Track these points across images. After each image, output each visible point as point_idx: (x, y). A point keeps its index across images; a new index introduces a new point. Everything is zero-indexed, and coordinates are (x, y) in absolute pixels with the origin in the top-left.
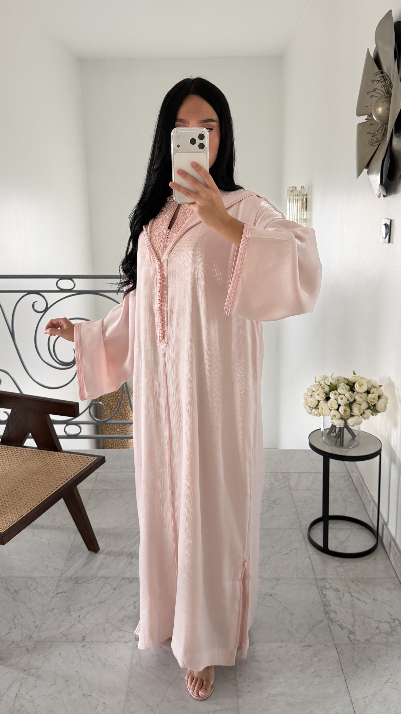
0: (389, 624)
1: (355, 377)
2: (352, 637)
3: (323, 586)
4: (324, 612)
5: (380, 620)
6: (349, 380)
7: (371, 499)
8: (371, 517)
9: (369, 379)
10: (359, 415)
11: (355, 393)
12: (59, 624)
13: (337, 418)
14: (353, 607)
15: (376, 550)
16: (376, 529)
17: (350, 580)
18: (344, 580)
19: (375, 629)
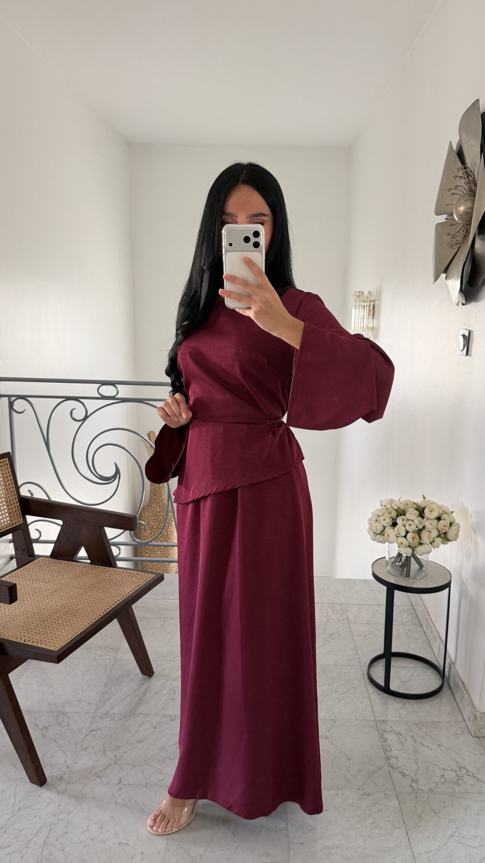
0: (455, 772)
1: (425, 501)
2: (414, 785)
3: (383, 729)
4: (384, 758)
5: (445, 768)
6: (418, 504)
7: (437, 635)
8: (437, 657)
9: (440, 504)
10: (428, 543)
11: (425, 519)
12: (93, 764)
13: (404, 546)
14: (416, 752)
15: (442, 691)
16: (442, 668)
17: (414, 723)
18: (407, 723)
19: (440, 778)
